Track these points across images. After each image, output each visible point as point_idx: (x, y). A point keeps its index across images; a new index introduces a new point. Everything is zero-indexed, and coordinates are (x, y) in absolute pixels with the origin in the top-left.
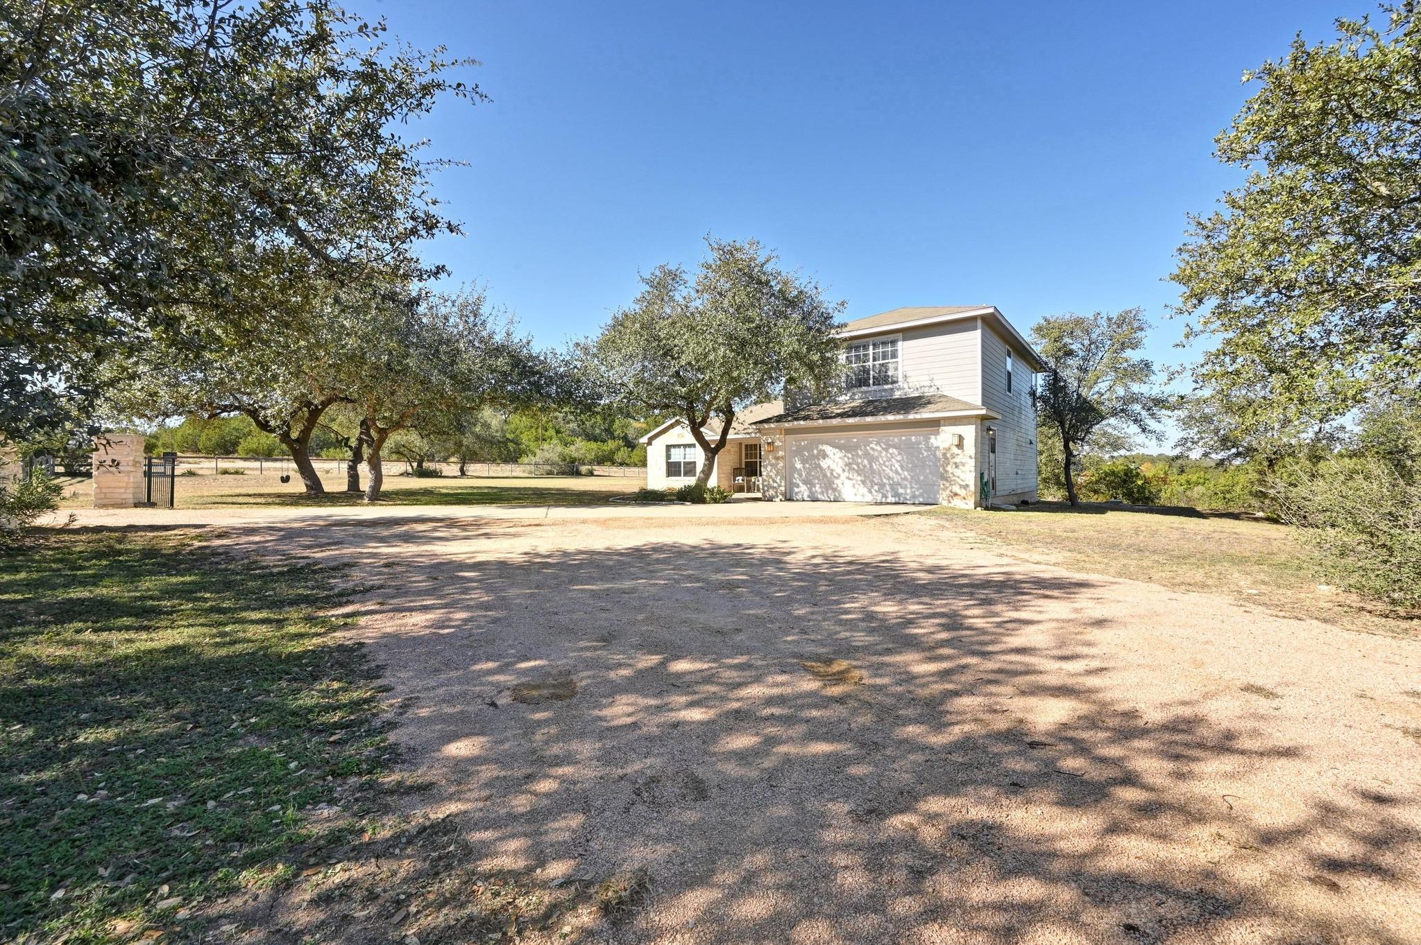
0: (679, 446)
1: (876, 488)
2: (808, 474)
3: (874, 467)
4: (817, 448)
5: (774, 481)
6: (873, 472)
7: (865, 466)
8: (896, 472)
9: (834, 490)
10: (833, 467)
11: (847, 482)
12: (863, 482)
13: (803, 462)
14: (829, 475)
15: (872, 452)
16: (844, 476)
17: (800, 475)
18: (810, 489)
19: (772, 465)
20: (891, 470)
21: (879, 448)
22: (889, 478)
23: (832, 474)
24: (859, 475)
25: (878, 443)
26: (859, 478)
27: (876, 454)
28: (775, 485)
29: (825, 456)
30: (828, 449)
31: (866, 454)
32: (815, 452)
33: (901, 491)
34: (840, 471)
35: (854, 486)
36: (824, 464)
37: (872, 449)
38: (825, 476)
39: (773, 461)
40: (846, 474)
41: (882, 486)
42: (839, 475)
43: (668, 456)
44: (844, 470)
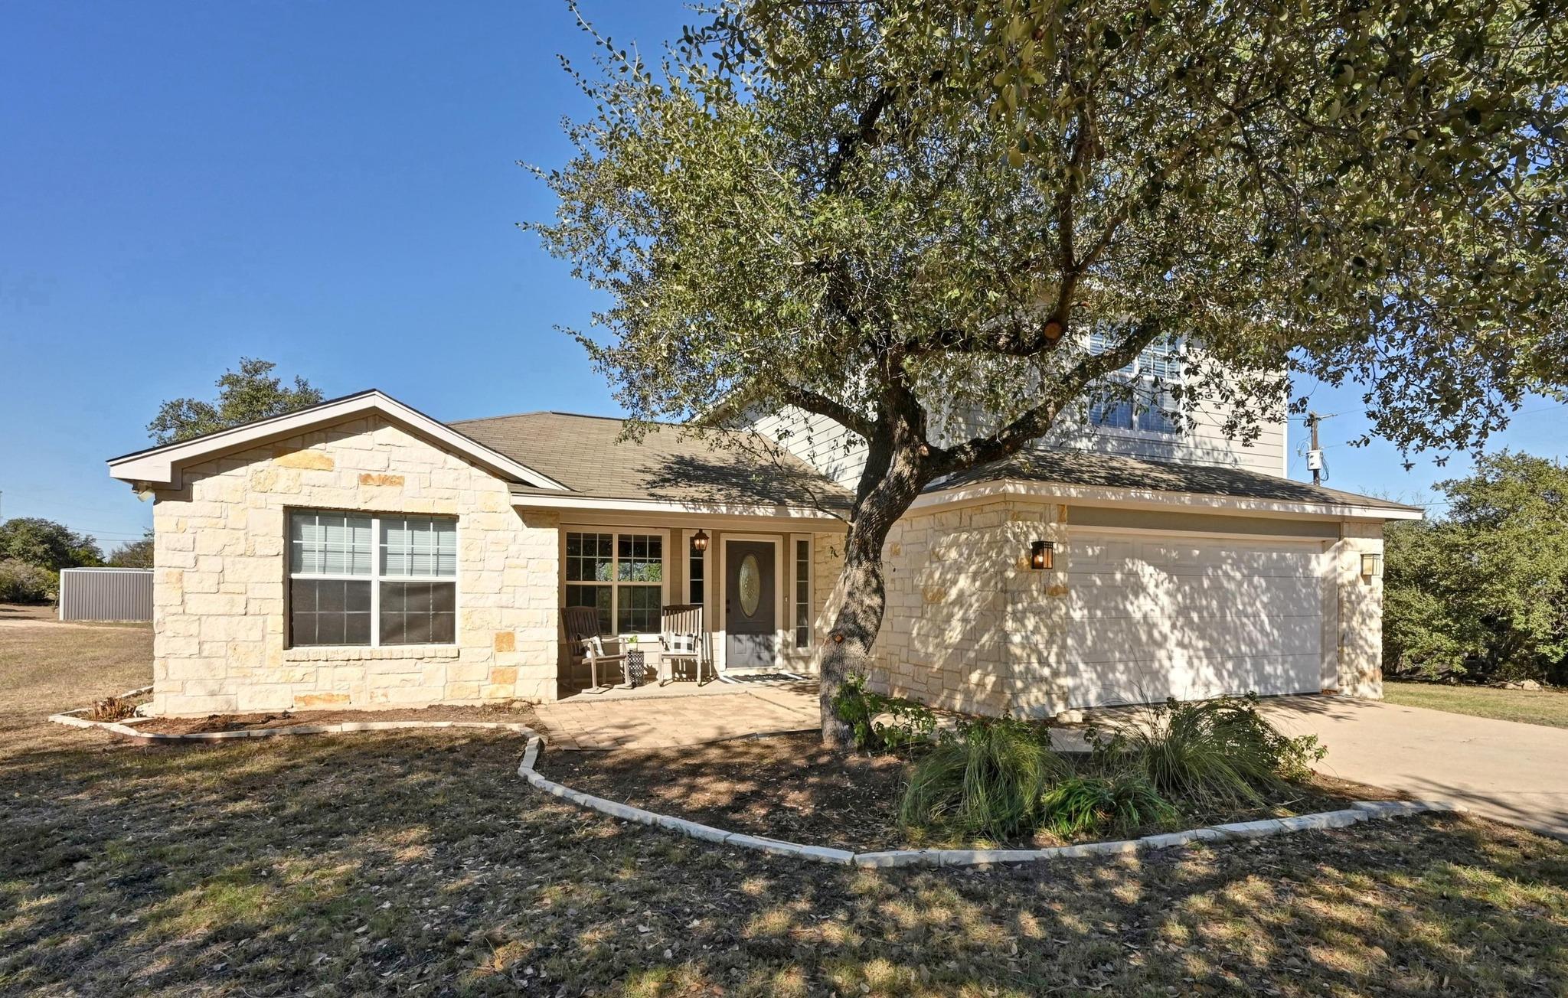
0: (359, 517)
1: (1230, 666)
2: (1101, 637)
3: (1229, 618)
4: (1122, 565)
5: (1043, 662)
6: (1224, 628)
7: (1212, 615)
8: (1262, 631)
9: (1155, 675)
10: (1156, 615)
11: (1178, 653)
12: (1208, 653)
13: (1091, 605)
14: (1144, 638)
15: (1226, 584)
16: (1174, 637)
17: (1081, 639)
18: (1102, 676)
19: (1038, 612)
20: (1254, 625)
21: (1238, 576)
22: (1252, 643)
23: (1150, 635)
24: (1202, 637)
25: (1236, 565)
26: (1200, 644)
27: (1232, 586)
28: (1046, 672)
29: (1139, 589)
30: (1148, 573)
31: (1216, 586)
32: (1118, 576)
33: (1268, 669)
34: (1165, 626)
35: (1190, 664)
36: (1138, 607)
37: (1226, 574)
38: (1137, 640)
39: (1043, 602)
40: (1178, 634)
41: (1239, 659)
42: (1165, 637)
43: (292, 557)
44: (1174, 626)
